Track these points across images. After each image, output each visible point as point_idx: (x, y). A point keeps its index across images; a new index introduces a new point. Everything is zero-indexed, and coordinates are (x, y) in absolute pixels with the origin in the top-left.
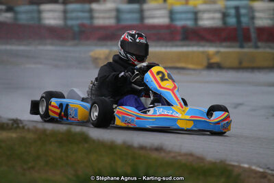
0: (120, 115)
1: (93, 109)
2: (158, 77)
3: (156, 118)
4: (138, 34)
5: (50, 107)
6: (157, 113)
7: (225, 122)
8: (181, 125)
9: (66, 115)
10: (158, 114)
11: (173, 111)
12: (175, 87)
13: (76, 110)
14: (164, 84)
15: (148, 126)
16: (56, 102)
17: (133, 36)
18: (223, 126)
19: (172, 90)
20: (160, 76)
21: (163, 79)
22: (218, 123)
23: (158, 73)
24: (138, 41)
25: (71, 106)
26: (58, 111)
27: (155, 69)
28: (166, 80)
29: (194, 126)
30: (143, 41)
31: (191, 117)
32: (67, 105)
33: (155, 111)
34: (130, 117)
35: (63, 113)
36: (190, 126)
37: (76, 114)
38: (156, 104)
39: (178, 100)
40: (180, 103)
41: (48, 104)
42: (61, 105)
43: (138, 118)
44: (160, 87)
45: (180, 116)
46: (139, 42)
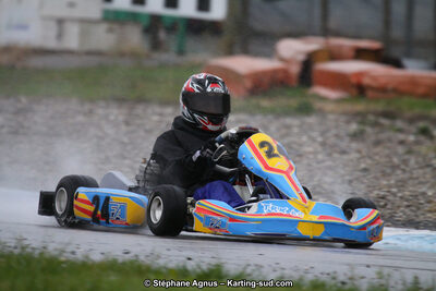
0: (202, 215)
2: (262, 152)
3: (263, 221)
4: (210, 79)
5: (75, 202)
6: (264, 210)
7: (375, 226)
8: (304, 231)
9: (106, 215)
10: (266, 212)
11: (291, 208)
12: (291, 168)
13: (123, 207)
14: (272, 162)
15: (249, 233)
16: (86, 193)
17: (200, 82)
18: (372, 233)
19: (287, 173)
20: (266, 148)
22: (363, 228)
23: (262, 144)
24: (209, 90)
25: (113, 199)
26: (90, 208)
27: (256, 139)
28: (275, 155)
29: (326, 233)
30: (219, 89)
31: (321, 218)
32: (107, 199)
33: (260, 207)
34: (219, 218)
35: (99, 212)
36: (319, 232)
37: (123, 214)
38: (261, 196)
39: (298, 190)
40: (300, 194)
41: (72, 197)
42: (96, 199)
43: (232, 219)
44: (267, 167)
45: (302, 216)
46: (211, 93)
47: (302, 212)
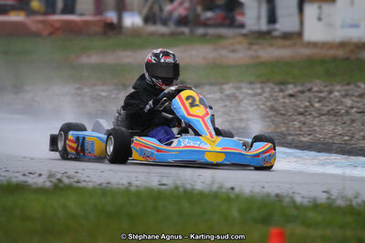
0: (138, 148)
1: (109, 142)
2: (187, 103)
3: (179, 151)
4: (163, 52)
5: (67, 142)
7: (267, 154)
8: (210, 158)
9: (83, 150)
10: (183, 145)
11: (202, 142)
12: (207, 114)
13: (93, 144)
14: (193, 111)
15: (170, 160)
16: (73, 135)
17: (156, 55)
18: (264, 159)
19: (202, 118)
20: (190, 101)
21: (192, 105)
22: (257, 155)
23: (188, 98)
24: (162, 61)
25: (87, 139)
26: (75, 145)
27: (184, 94)
28: (197, 105)
29: (226, 159)
30: (171, 60)
31: (223, 149)
32: (84, 138)
33: (179, 142)
34: (149, 150)
35: (79, 148)
36: (220, 159)
37: (93, 150)
39: (208, 129)
40: (210, 133)
41: (66, 138)
42: (78, 138)
43: (158, 150)
44: (189, 114)
45: (209, 148)
46: (165, 63)
47: (210, 145)
